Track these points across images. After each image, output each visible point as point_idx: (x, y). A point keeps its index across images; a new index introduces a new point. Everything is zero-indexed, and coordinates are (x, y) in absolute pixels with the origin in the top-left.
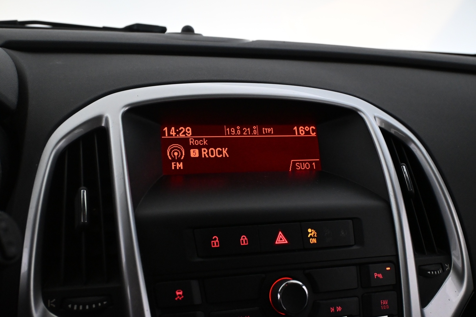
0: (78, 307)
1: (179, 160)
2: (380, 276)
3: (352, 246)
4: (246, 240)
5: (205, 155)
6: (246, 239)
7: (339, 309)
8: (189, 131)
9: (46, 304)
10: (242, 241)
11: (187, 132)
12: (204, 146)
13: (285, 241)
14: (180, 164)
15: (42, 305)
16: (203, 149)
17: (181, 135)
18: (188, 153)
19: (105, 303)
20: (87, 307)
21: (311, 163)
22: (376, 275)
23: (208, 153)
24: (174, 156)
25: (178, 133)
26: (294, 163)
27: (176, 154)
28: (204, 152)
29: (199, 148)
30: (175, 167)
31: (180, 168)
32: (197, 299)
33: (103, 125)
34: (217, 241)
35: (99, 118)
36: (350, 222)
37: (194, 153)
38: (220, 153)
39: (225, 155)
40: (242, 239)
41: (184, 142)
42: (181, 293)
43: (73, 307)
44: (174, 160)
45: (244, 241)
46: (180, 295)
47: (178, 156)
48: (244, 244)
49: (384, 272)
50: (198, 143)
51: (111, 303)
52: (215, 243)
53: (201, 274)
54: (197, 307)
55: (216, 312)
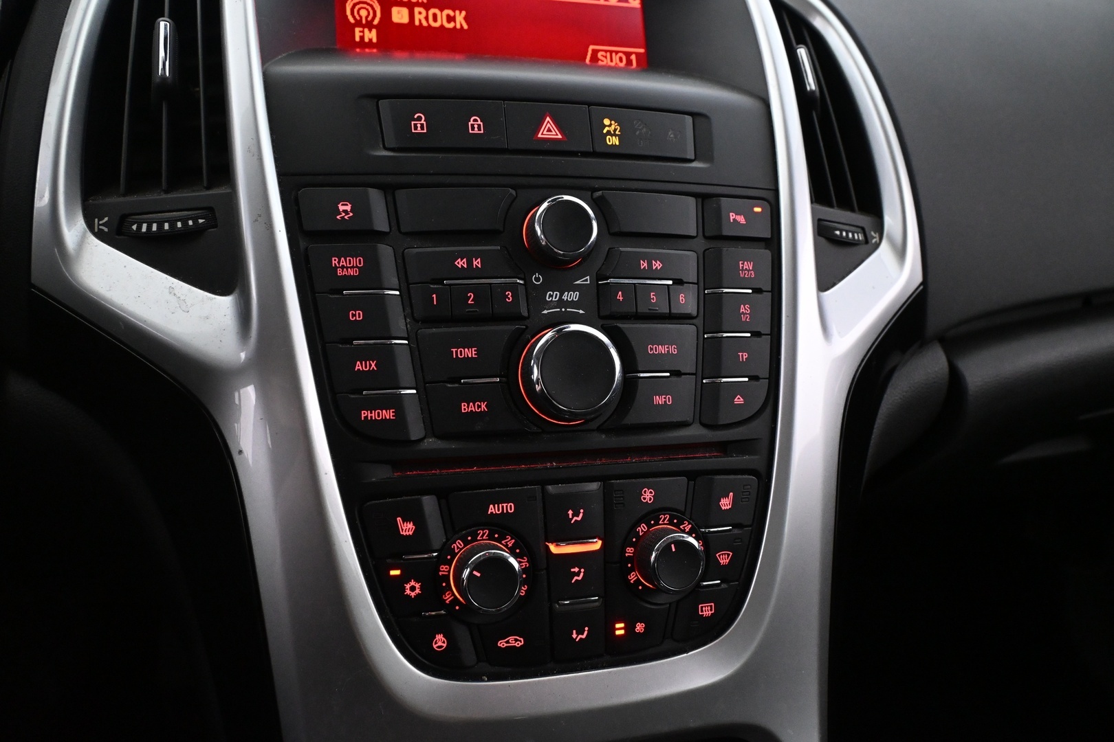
0: (149, 227)
1: (369, 25)
2: (741, 219)
3: (691, 161)
4: (479, 125)
5: (420, 21)
6: (479, 122)
7: (657, 265)
9: (90, 225)
10: (472, 125)
12: (419, 5)
13: (556, 134)
14: (370, 31)
15: (81, 223)
16: (417, 10)
18: (386, 14)
19: (201, 221)
20: (166, 226)
21: (628, 55)
22: (732, 216)
23: (427, 18)
24: (361, 17)
26: (595, 52)
27: (364, 13)
28: (420, 15)
29: (410, 6)
30: (362, 38)
31: (371, 40)
32: (381, 222)
34: (423, 122)
36: (689, 119)
37: (400, 15)
38: (451, 19)
39: (461, 25)
40: (472, 122)
42: (348, 208)
43: (140, 227)
44: (359, 23)
45: (476, 126)
46: (345, 211)
47: (367, 17)
48: (476, 131)
49: (749, 215)
51: (212, 222)
52: (419, 125)
53: (390, 179)
54: (380, 236)
55: (416, 250)
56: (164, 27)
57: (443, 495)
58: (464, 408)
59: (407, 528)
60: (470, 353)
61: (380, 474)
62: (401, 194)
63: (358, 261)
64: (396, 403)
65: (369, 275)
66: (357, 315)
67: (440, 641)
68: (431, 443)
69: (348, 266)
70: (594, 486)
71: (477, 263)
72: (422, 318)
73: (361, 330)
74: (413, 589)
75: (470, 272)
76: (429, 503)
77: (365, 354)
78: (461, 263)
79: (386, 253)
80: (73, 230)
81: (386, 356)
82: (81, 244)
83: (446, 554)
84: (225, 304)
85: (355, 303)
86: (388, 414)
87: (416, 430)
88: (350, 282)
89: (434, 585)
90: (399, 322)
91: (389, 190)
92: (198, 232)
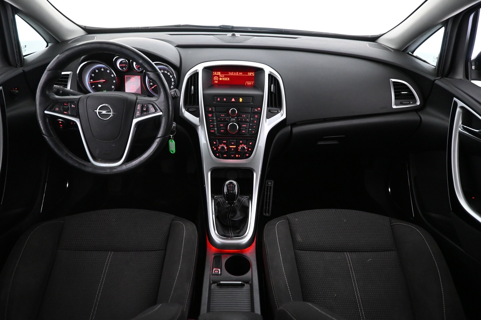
1: (217, 81)
2: (256, 110)
3: (251, 103)
4: (225, 100)
5: (223, 79)
7: (245, 116)
8: (220, 73)
9: (185, 109)
11: (219, 73)
12: (223, 77)
13: (234, 100)
17: (218, 74)
18: (219, 79)
20: (193, 110)
21: (252, 83)
22: (255, 110)
25: (217, 74)
26: (247, 83)
29: (222, 77)
30: (216, 82)
32: (214, 111)
33: (198, 71)
35: (197, 70)
36: (252, 97)
37: (221, 79)
38: (227, 79)
39: (229, 80)
41: (218, 76)
42: (211, 109)
43: (190, 110)
44: (215, 80)
49: (258, 110)
50: (222, 76)
51: (197, 110)
52: (219, 100)
53: (215, 106)
54: (214, 112)
55: (217, 114)
56: (193, 87)
57: (219, 140)
58: (221, 131)
59: (215, 143)
60: (222, 125)
61: (212, 137)
62: (216, 107)
63: (211, 115)
64: (214, 130)
65: (212, 116)
66: (211, 121)
67: (218, 155)
68: (218, 134)
69: (210, 115)
70: (235, 140)
71: (224, 115)
72: (217, 121)
73: (211, 122)
74: (215, 149)
75: (223, 116)
76: (217, 140)
77: (211, 125)
78: (222, 115)
79: (214, 114)
80: (183, 110)
81: (213, 125)
82: (184, 111)
83: (219, 146)
84: (198, 118)
85: (211, 119)
86: (213, 131)
87: (216, 133)
88: (210, 117)
89: (217, 149)
90: (215, 121)
91: (215, 107)
92: (196, 111)
